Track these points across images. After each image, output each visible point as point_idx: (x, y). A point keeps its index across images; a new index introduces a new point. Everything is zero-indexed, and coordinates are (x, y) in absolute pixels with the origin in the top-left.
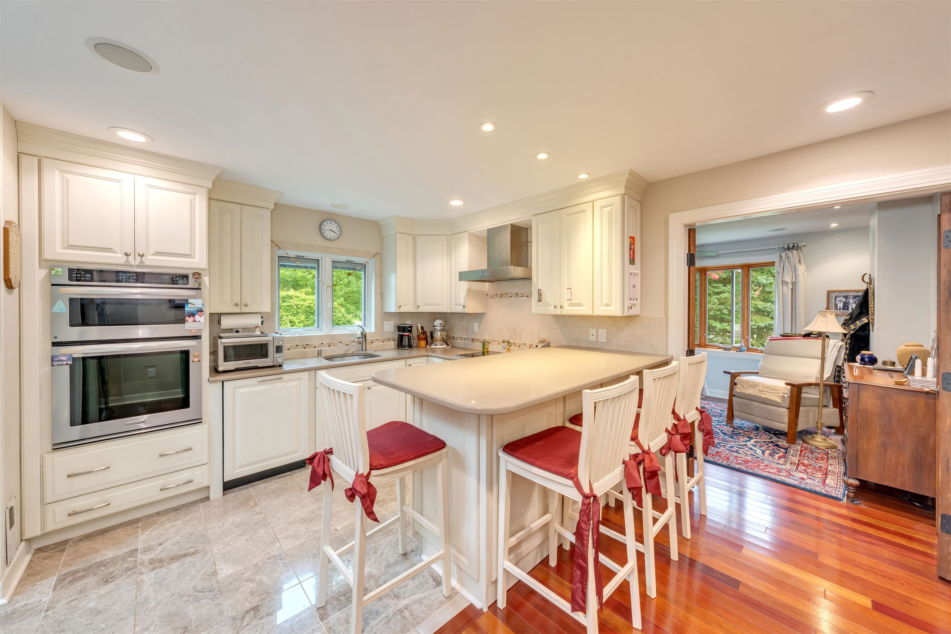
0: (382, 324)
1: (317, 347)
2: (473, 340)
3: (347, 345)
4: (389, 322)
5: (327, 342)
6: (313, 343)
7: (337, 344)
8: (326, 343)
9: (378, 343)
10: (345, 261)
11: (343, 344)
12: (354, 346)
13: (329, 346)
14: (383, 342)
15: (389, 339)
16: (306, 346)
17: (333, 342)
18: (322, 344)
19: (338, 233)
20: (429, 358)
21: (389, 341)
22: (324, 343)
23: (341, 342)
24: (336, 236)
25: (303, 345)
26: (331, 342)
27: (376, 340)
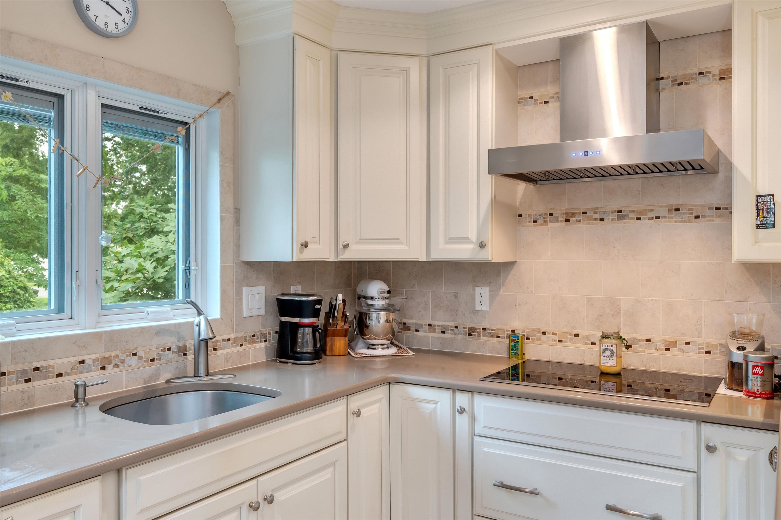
0: (239, 294)
1: (68, 374)
2: (471, 332)
3: (152, 360)
4: (255, 289)
5: (96, 356)
6: (52, 362)
7: (123, 361)
8: (94, 360)
9: (229, 351)
10: (137, 109)
11: (140, 358)
12: (169, 362)
13: (103, 368)
14: (241, 345)
15: (254, 336)
16: (32, 374)
17: (114, 354)
18: (82, 362)
19: (128, 17)
20: (396, 388)
21: (254, 342)
22: (88, 359)
23: (135, 354)
24: (122, 26)
25: (24, 372)
26: (108, 354)
27: (223, 340)
